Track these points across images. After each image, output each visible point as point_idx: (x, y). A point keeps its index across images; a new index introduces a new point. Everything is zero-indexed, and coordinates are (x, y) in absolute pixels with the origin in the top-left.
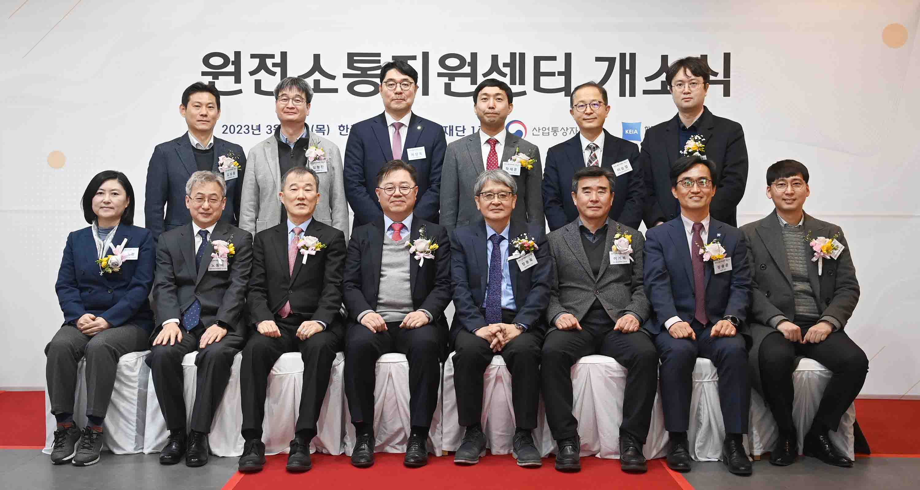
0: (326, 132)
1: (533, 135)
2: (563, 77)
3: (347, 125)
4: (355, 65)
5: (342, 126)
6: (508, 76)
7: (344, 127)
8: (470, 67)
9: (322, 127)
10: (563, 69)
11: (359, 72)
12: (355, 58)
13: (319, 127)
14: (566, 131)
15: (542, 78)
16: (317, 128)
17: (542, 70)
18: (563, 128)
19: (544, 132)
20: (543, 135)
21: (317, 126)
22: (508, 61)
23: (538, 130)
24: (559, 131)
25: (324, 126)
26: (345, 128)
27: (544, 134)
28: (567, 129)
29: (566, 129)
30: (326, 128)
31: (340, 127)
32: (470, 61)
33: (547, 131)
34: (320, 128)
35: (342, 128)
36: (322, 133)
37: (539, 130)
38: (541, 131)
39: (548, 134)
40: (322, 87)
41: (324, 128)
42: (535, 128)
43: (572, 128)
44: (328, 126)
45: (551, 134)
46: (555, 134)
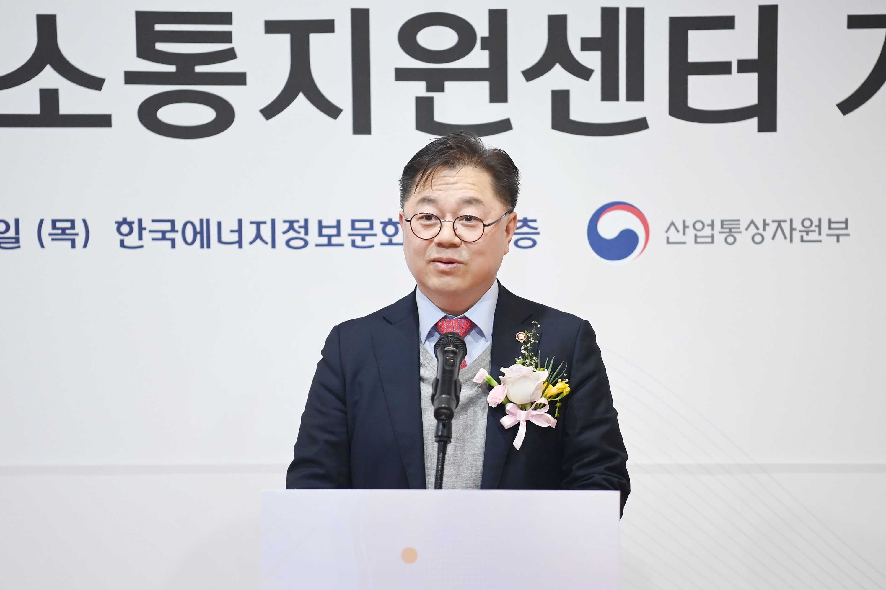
0: (80, 240)
1: (668, 242)
2: (753, 77)
3: (140, 221)
4: (160, 46)
5: (125, 221)
6: (597, 77)
7: (130, 224)
8: (486, 53)
9: (68, 225)
10: (753, 54)
11: (172, 69)
12: (159, 27)
13: (58, 225)
14: (761, 231)
15: (693, 81)
16: (54, 227)
17: (693, 56)
18: (752, 222)
19: (699, 234)
20: (696, 242)
21: (54, 222)
22: (596, 32)
23: (681, 228)
24: (743, 227)
25: (73, 222)
26: (136, 227)
27: (699, 240)
28: (765, 224)
29: (761, 226)
30: (80, 228)
31: (119, 224)
32: (486, 34)
33: (707, 231)
34: (64, 230)
35: (125, 229)
36: (69, 243)
37: (685, 227)
38: (690, 232)
39: (709, 240)
40: (65, 109)
41: (73, 227)
42: (673, 224)
43: (779, 222)
44: (85, 221)
45: (719, 238)
46: (730, 240)
